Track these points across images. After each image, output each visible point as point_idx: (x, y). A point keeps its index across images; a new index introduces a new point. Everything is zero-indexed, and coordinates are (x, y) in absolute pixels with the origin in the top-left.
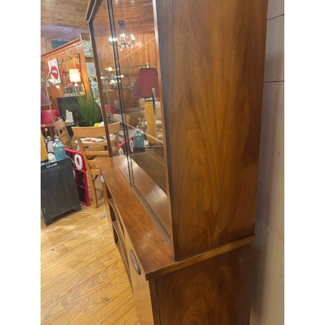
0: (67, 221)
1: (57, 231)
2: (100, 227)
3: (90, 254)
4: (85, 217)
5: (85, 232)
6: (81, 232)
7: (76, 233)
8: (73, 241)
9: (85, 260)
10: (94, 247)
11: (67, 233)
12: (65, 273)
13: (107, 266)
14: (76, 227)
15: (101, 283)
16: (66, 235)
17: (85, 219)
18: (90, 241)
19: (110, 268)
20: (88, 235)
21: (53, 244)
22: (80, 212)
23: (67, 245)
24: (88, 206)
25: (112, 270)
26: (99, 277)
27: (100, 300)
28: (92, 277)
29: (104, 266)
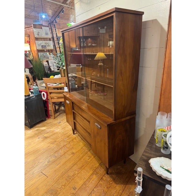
0: (41, 126)
1: (37, 130)
2: (59, 127)
3: (59, 138)
4: (50, 123)
5: (52, 129)
6: (50, 130)
7: (48, 130)
8: (47, 134)
9: (57, 140)
10: (59, 135)
11: (42, 131)
12: (49, 146)
13: (69, 141)
14: (47, 128)
15: (68, 148)
16: (43, 132)
17: (50, 124)
18: (57, 133)
19: (71, 142)
20: (54, 131)
21: (38, 136)
22: (46, 121)
23: (46, 135)
24: (49, 118)
25: (72, 143)
26: (67, 146)
27: (70, 154)
28: (63, 146)
29: (67, 142)
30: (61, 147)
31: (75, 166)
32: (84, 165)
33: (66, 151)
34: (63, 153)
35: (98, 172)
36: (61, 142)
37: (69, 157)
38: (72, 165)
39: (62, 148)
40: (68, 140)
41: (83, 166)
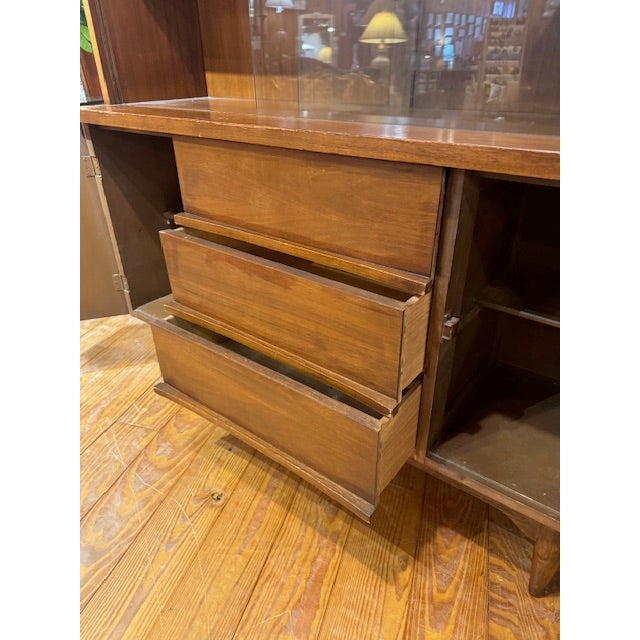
15: (166, 469)
19: (172, 429)
26: (153, 455)
27: (194, 506)
28: (131, 464)
29: (148, 431)
30: (112, 471)
31: (266, 591)
32: (324, 569)
33: (161, 492)
34: (142, 515)
35: (438, 597)
36: (105, 440)
37: (197, 534)
38: (240, 592)
39: (120, 479)
40: (150, 419)
41: (318, 581)
